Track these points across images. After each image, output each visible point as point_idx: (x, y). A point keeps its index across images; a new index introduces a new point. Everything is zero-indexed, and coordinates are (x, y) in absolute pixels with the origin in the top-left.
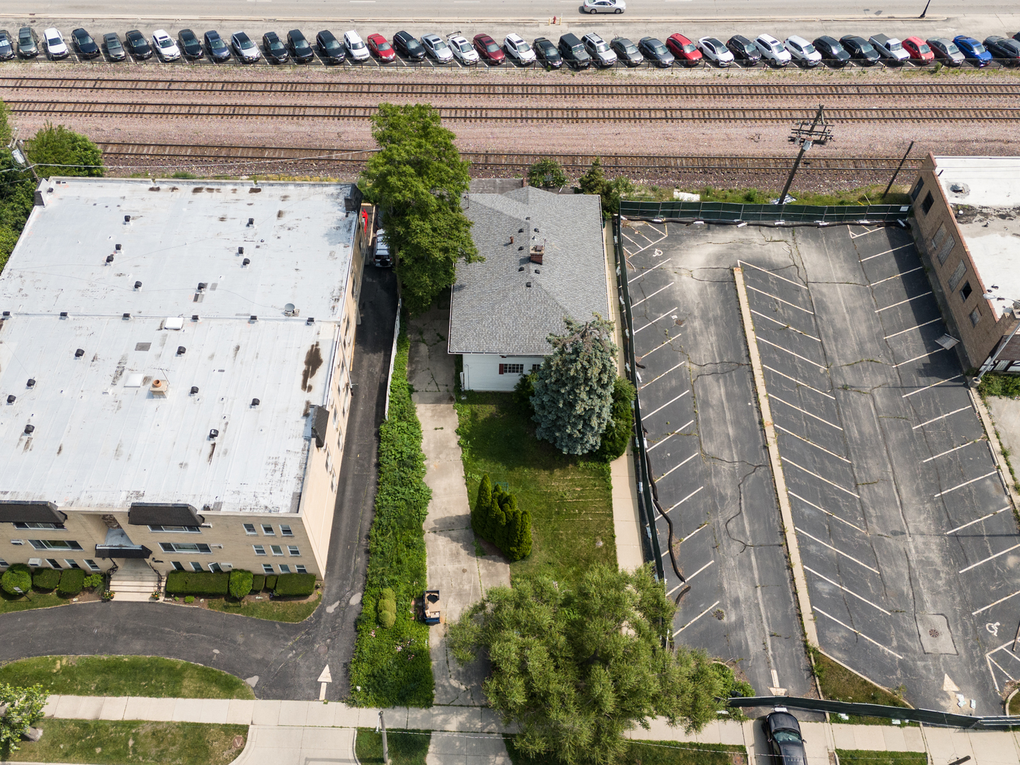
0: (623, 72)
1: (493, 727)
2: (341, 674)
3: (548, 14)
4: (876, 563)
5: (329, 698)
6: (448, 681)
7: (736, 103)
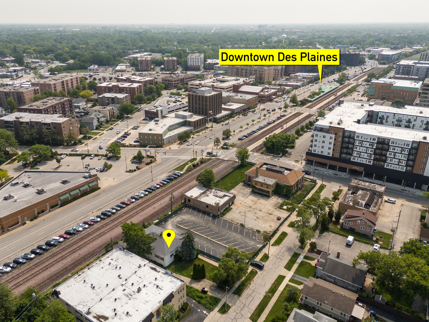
0: (119, 212)
1: (230, 294)
2: (206, 309)
3: (91, 212)
4: (237, 242)
5: (209, 313)
6: (219, 296)
7: (144, 206)
